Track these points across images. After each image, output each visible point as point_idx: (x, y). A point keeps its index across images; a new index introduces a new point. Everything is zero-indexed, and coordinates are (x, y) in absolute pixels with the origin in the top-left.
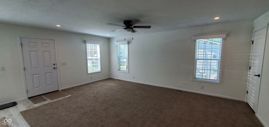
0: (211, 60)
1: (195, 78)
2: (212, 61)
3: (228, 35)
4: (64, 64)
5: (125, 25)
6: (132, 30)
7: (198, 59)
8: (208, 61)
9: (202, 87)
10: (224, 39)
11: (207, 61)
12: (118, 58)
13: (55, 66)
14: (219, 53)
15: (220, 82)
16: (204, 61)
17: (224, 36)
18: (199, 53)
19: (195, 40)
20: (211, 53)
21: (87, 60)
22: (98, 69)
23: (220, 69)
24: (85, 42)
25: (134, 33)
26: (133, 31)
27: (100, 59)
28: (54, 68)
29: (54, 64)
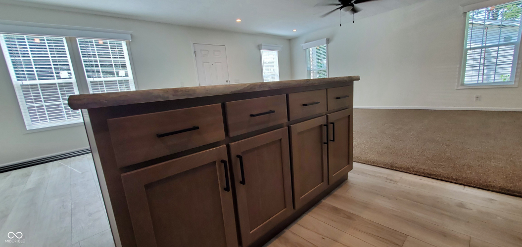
0: (499, 45)
1: (463, 84)
2: (500, 47)
5: (340, 3)
6: (352, 7)
7: (470, 49)
8: (490, 49)
9: (478, 99)
12: (307, 71)
15: (517, 84)
16: (483, 49)
19: (465, 13)
21: (262, 75)
24: (259, 48)
25: (355, 14)
26: (354, 11)
29: (227, 82)
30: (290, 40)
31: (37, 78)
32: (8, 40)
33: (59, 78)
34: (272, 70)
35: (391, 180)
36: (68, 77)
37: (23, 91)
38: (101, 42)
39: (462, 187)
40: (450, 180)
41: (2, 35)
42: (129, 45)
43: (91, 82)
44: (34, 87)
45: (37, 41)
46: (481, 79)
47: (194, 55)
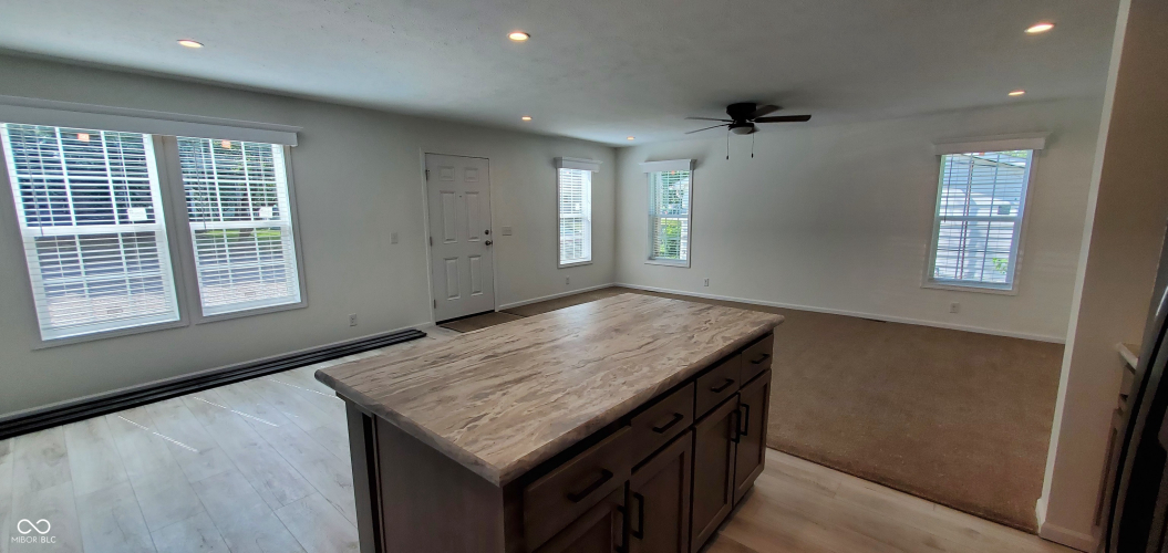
0: (990, 219)
1: (932, 280)
2: (991, 223)
3: (1052, 141)
4: (507, 233)
6: (750, 129)
7: (945, 218)
8: (979, 223)
9: (955, 309)
10: (1037, 154)
11: (973, 223)
13: (487, 238)
14: (1019, 198)
15: (1017, 288)
17: (1040, 143)
18: (950, 201)
19: (939, 157)
20: (990, 203)
21: (558, 220)
22: (586, 254)
23: (1019, 248)
24: (557, 163)
27: (590, 219)
28: (487, 243)
29: (487, 233)
30: (617, 152)
31: (74, 221)
32: (15, 136)
33: (124, 219)
34: (577, 208)
35: (824, 488)
36: (146, 219)
37: (40, 251)
38: (226, 144)
39: (931, 504)
40: (913, 492)
41: (5, 125)
42: (289, 154)
43: (197, 232)
44: (67, 241)
45: (84, 138)
46: (959, 274)
47: (423, 177)
